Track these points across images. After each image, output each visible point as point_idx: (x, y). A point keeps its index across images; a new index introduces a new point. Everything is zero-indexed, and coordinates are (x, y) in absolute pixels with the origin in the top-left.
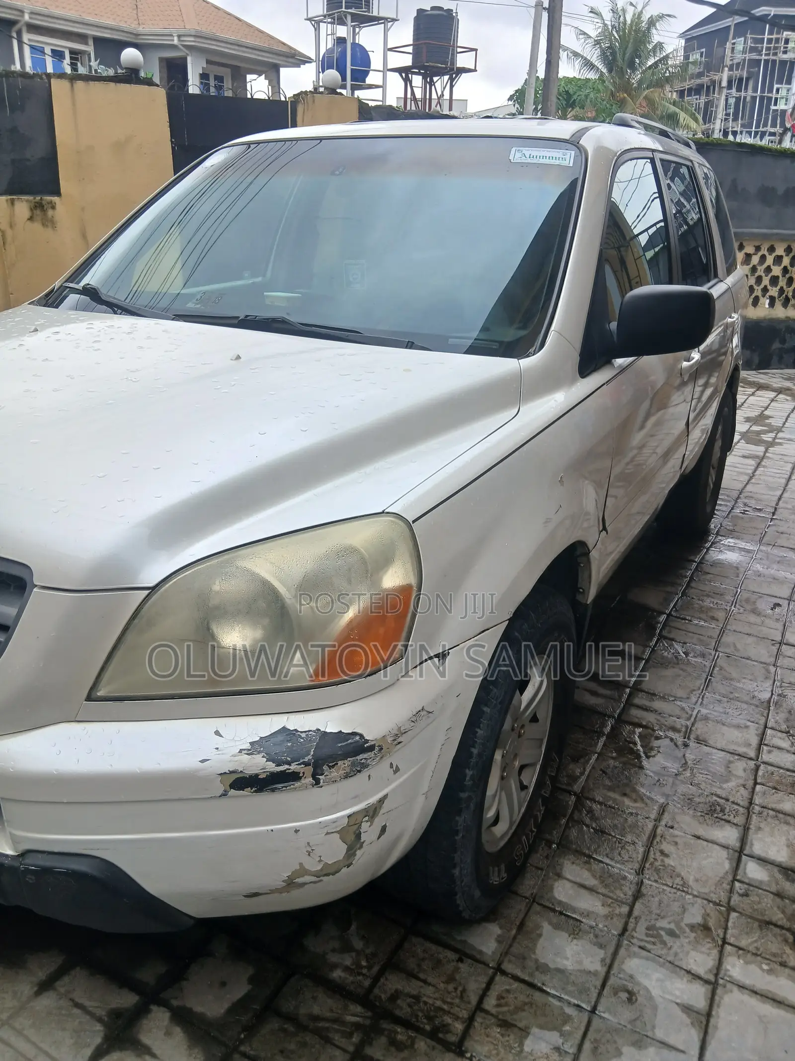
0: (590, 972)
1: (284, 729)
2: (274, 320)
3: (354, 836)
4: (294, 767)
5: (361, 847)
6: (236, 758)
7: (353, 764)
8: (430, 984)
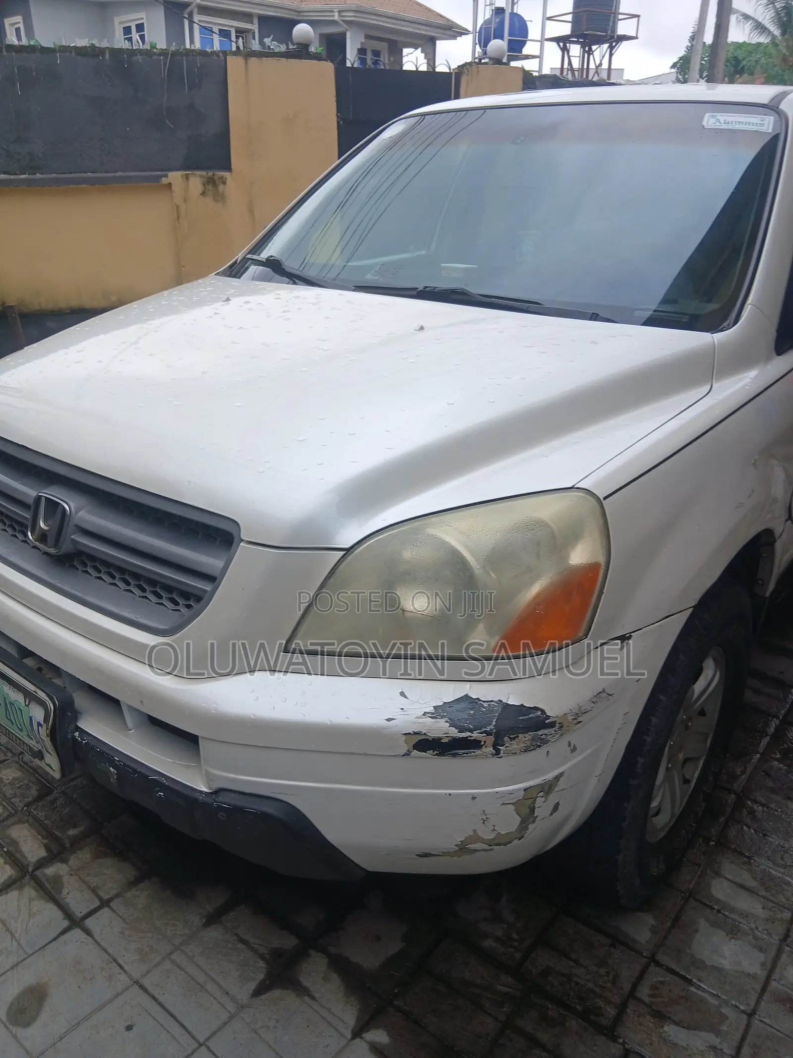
0: (749, 973)
1: (467, 697)
2: (454, 292)
3: (529, 810)
4: (475, 735)
5: (534, 822)
6: (421, 720)
7: (533, 739)
8: (582, 965)
